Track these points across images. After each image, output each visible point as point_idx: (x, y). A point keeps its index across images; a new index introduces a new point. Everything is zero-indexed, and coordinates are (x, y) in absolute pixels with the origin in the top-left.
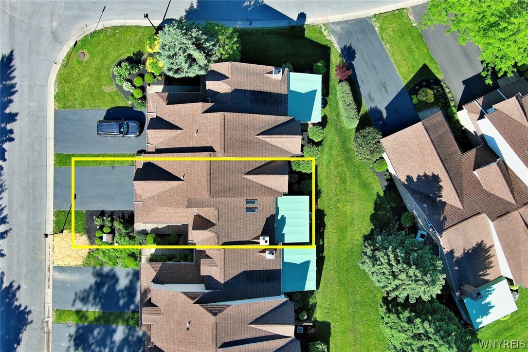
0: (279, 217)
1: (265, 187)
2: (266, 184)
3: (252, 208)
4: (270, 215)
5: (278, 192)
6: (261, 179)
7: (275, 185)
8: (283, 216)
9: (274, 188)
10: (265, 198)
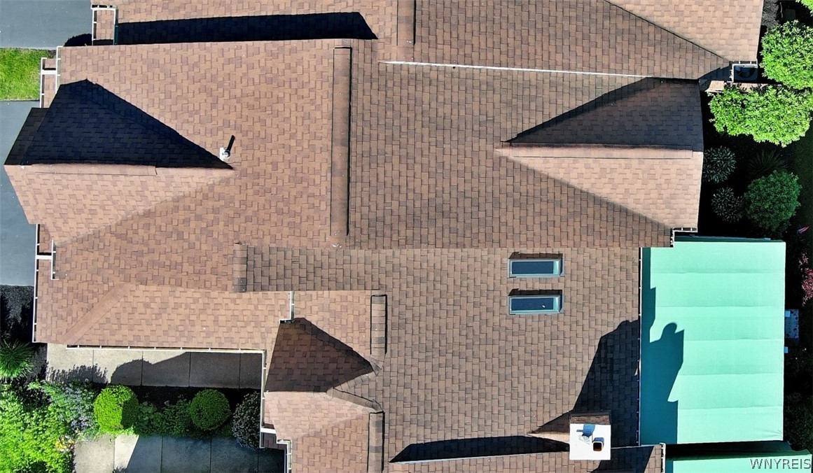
0: (655, 334)
1: (598, 201)
2: (603, 191)
3: (540, 292)
4: (617, 322)
5: (657, 226)
6: (580, 165)
7: (642, 196)
8: (672, 327)
9: (639, 209)
10: (595, 252)
